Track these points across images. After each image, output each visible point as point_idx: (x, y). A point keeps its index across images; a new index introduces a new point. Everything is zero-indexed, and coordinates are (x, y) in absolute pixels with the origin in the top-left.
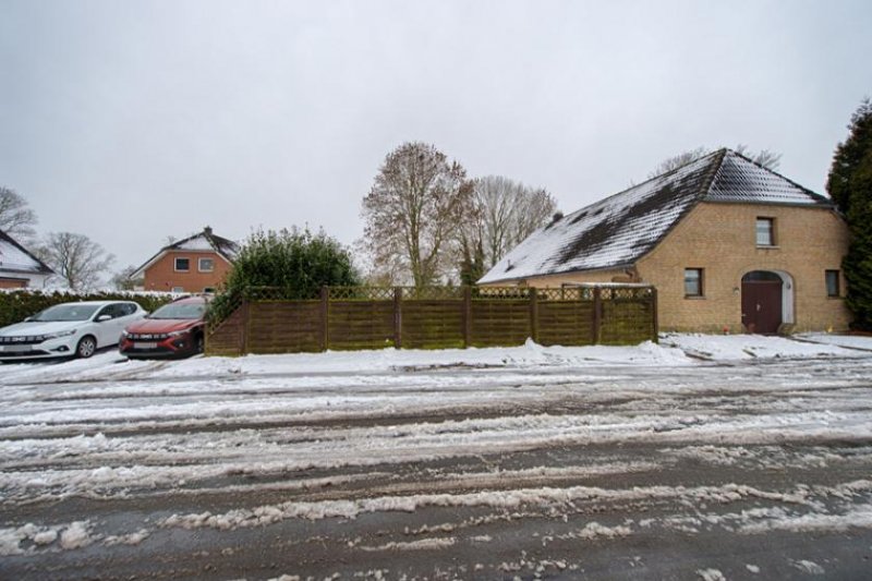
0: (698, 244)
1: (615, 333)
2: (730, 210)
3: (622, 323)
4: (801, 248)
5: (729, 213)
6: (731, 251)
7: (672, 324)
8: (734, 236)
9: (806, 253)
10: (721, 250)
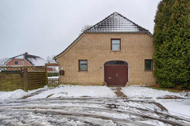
0: (84, 50)
1: (5, 86)
2: (99, 36)
3: (10, 82)
4: (132, 51)
5: (98, 37)
6: (99, 53)
7: (73, 82)
8: (100, 47)
9: (135, 53)
10: (95, 53)
